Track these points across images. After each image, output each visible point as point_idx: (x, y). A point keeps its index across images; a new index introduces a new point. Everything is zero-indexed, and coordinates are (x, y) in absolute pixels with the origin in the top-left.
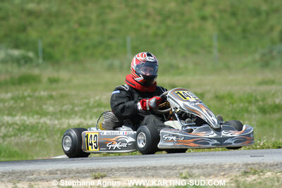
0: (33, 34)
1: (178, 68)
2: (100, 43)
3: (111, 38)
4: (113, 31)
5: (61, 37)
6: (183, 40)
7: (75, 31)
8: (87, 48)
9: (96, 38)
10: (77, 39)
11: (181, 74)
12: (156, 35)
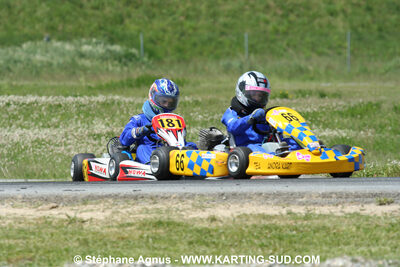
0: (131, 27)
1: (308, 71)
2: (210, 40)
3: (222, 34)
4: (225, 25)
5: (164, 31)
6: (308, 39)
7: (182, 24)
8: (195, 45)
9: (205, 34)
10: (183, 34)
11: (312, 79)
12: (276, 32)
